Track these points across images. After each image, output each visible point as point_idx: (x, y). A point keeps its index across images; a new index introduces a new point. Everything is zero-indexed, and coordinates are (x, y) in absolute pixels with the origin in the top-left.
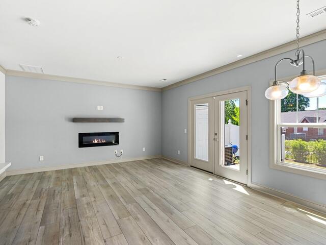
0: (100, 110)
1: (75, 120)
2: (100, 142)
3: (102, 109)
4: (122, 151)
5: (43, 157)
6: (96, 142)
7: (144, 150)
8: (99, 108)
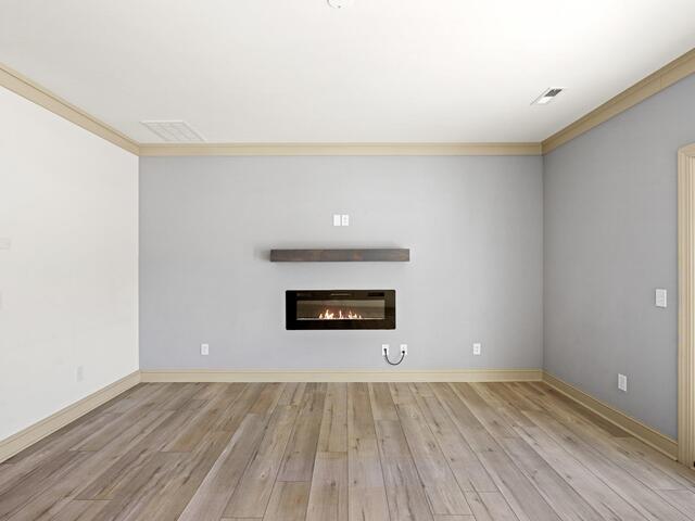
0: (341, 228)
1: (277, 255)
2: (341, 318)
3: (346, 223)
4: (404, 347)
5: (207, 345)
6: (329, 316)
7: (477, 349)
8: (337, 220)
